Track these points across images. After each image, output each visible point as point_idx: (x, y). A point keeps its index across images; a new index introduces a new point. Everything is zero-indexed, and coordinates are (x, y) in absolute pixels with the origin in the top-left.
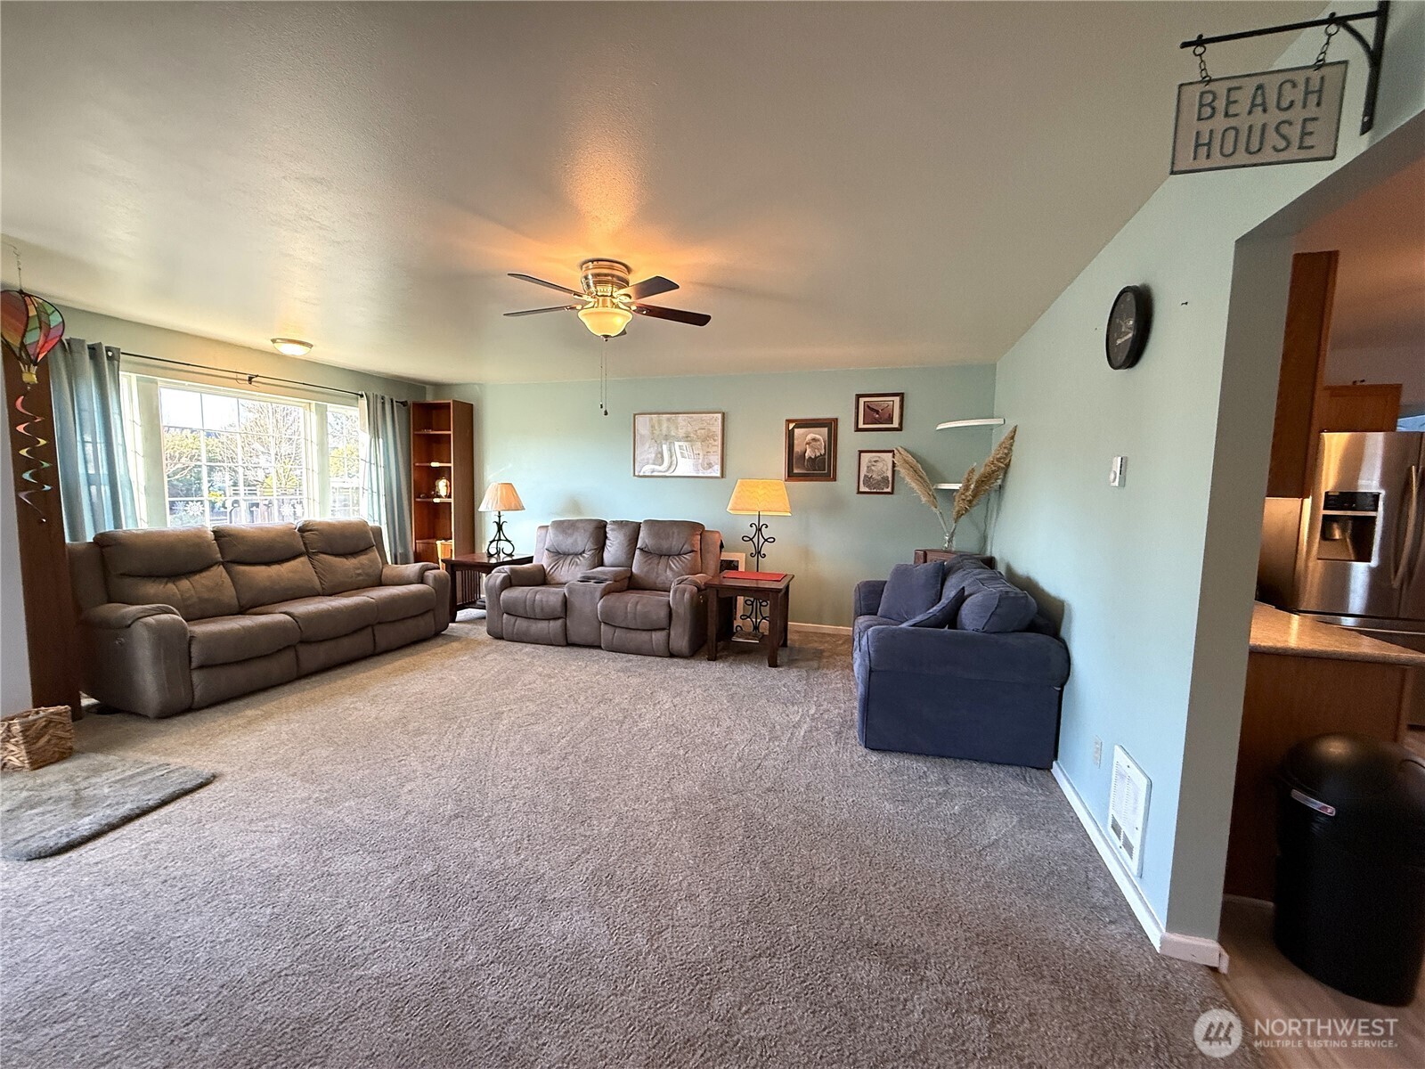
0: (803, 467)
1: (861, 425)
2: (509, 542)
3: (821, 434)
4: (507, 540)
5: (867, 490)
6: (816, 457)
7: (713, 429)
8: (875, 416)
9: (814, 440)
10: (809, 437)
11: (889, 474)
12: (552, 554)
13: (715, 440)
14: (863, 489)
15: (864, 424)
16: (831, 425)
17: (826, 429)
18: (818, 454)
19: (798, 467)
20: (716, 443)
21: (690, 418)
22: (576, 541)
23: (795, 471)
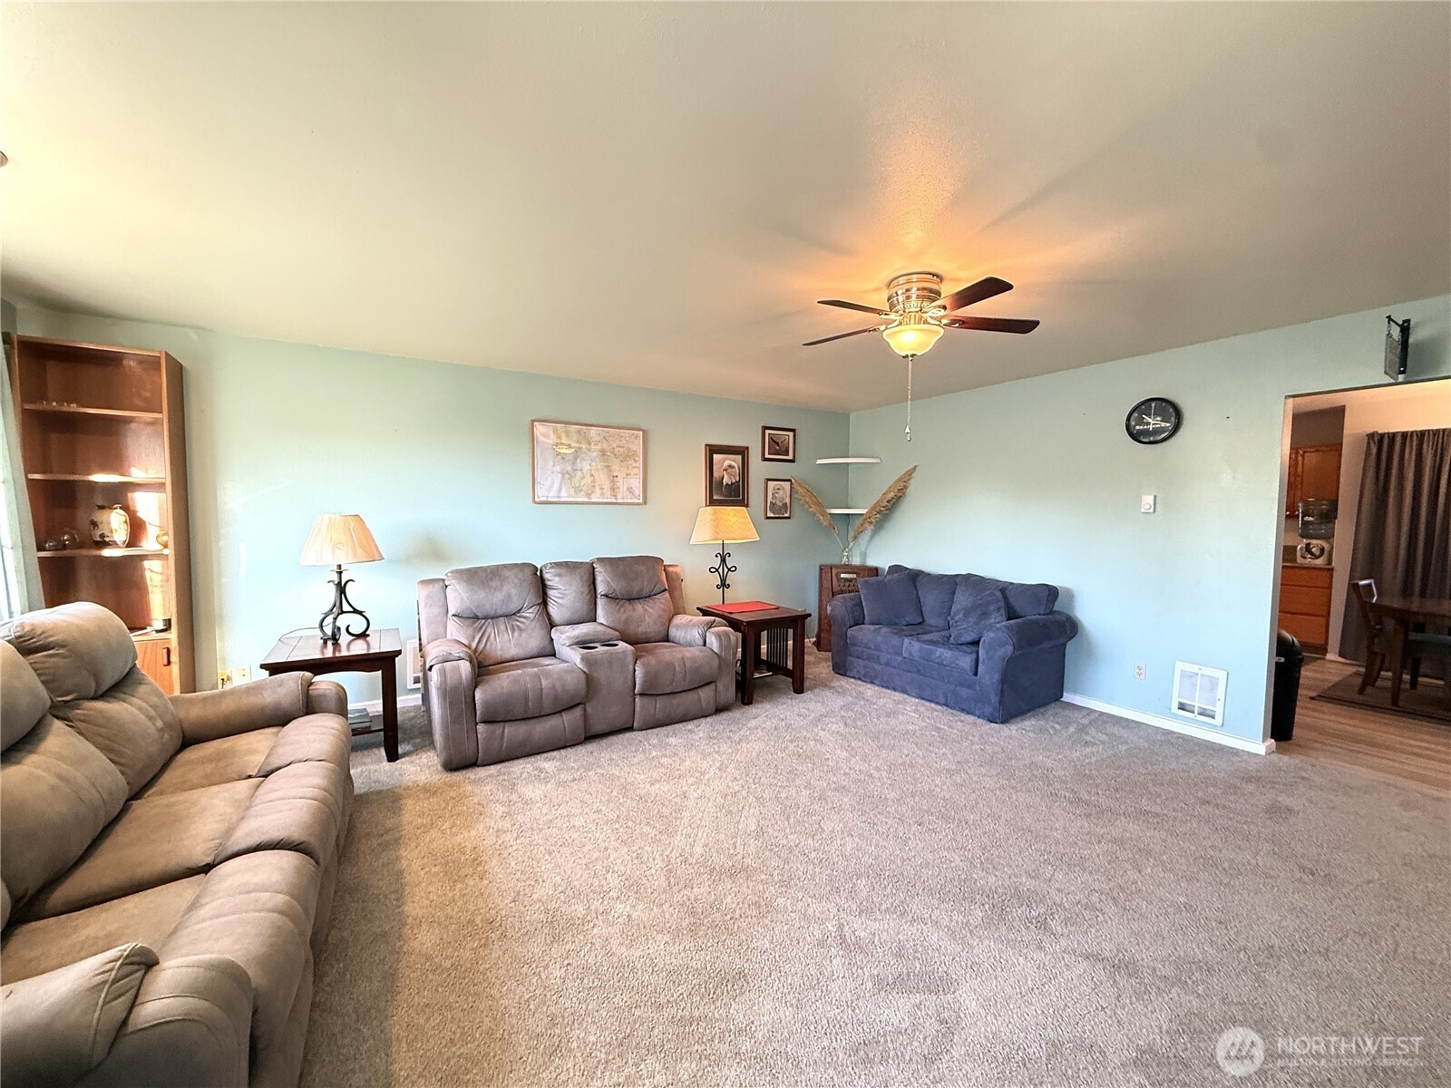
0: (721, 494)
1: (767, 456)
2: (360, 613)
3: (734, 461)
4: (355, 611)
5: (772, 515)
6: (732, 484)
7: (634, 448)
8: (777, 449)
9: (730, 466)
10: (727, 463)
11: (788, 501)
12: (468, 621)
13: (636, 461)
14: (770, 514)
15: (769, 454)
16: (742, 452)
17: (740, 456)
18: (734, 481)
19: (717, 494)
20: (637, 465)
21: (607, 432)
22: (509, 596)
23: (715, 498)
